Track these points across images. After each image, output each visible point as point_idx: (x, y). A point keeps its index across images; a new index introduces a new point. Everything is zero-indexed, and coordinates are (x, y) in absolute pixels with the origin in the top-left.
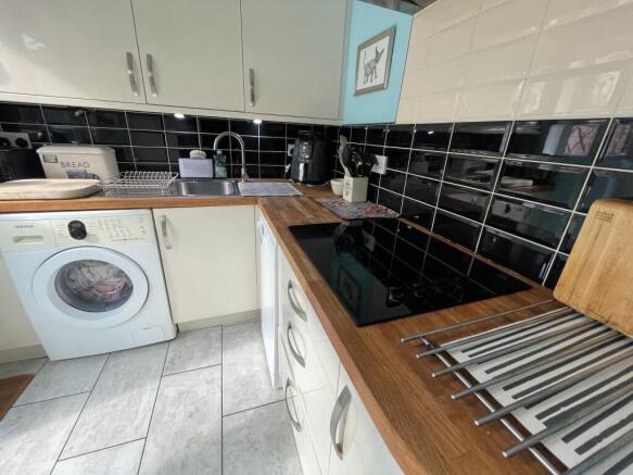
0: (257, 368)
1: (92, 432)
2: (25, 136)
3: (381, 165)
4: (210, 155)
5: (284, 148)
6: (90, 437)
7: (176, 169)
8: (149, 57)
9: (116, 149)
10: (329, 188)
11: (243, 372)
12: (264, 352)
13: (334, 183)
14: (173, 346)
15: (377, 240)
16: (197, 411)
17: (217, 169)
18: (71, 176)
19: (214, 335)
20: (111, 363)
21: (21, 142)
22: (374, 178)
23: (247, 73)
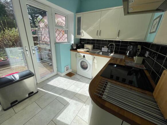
2: (84, 43)
3: (147, 54)
4: (108, 47)
5: (127, 47)
7: (101, 49)
9: (93, 45)
10: (133, 59)
13: (134, 57)
17: (109, 50)
18: (87, 49)
23: (118, 31)
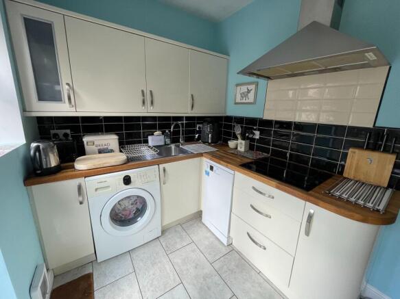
0: (211, 239)
1: (151, 289)
2: (68, 131)
3: (257, 135)
4: (163, 133)
5: (195, 126)
6: (153, 291)
7: (147, 142)
8: (151, 91)
10: (228, 146)
11: (207, 243)
12: (210, 231)
13: (230, 143)
14: (161, 239)
15: (257, 166)
16: (197, 265)
17: (167, 140)
18: (100, 152)
19: (179, 229)
20: (134, 255)
21: (66, 135)
22: (252, 140)
23: (190, 95)
